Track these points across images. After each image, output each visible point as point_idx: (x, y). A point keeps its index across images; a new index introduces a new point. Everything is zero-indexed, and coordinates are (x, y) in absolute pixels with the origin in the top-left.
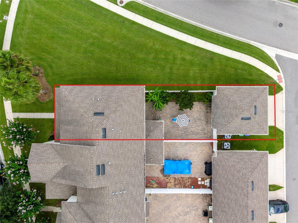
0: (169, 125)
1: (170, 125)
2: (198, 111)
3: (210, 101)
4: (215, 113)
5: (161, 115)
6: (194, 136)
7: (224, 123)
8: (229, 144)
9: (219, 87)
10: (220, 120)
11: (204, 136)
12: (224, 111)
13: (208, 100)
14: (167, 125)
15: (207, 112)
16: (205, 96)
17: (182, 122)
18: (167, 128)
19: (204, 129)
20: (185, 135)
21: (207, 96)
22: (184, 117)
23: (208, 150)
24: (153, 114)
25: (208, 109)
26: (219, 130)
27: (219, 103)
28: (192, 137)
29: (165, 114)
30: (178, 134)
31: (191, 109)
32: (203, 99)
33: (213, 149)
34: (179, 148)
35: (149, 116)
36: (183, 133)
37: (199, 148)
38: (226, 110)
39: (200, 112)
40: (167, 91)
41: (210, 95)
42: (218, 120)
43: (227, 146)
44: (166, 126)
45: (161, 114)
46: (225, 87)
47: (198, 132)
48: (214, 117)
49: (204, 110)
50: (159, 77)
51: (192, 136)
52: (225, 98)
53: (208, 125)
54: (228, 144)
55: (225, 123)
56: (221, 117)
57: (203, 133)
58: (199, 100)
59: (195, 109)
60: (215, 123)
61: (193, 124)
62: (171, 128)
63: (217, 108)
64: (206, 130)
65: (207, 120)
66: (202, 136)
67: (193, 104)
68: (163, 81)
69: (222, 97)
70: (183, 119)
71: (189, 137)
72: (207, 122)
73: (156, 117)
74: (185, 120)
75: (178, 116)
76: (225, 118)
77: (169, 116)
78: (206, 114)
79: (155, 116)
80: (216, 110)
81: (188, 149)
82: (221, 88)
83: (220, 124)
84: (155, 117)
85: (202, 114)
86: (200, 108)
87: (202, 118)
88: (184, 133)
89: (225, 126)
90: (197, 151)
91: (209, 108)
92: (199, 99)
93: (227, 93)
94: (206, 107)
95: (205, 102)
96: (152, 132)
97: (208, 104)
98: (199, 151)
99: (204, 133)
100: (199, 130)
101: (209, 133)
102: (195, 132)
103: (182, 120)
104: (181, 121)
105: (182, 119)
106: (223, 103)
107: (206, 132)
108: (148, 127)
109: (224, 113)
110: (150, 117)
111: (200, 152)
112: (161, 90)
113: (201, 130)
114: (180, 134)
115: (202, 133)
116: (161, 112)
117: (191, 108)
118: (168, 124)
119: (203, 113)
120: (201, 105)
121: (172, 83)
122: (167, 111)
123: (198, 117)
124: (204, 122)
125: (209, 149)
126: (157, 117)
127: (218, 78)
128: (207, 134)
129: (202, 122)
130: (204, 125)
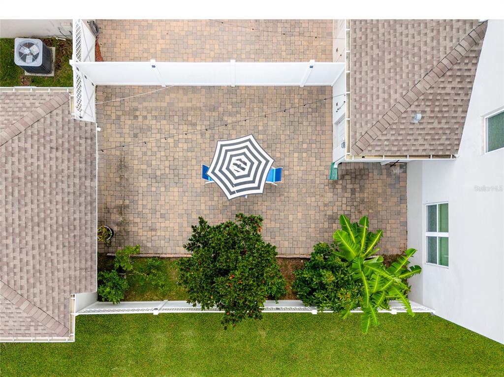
0: (294, 151)
1: (287, 151)
2: (163, 216)
3: (106, 262)
4: (82, 199)
5: (329, 197)
6: (181, 105)
7: (28, 146)
8: (18, 62)
9: (58, 335)
10: (53, 163)
11: (135, 104)
12: (28, 208)
13: (117, 265)
14: (301, 152)
15: (121, 209)
16: (132, 285)
17: (243, 158)
18: (301, 139)
19: (135, 136)
20: (221, 109)
21: (125, 285)
22: (235, 182)
23: (118, 41)
24: (362, 201)
25: (118, 224)
26: (59, 111)
27: (60, 251)
28: (191, 100)
29: (311, 200)
30: (252, 110)
31: (202, 221)
32: (141, 270)
33: (97, 45)
34: (248, 48)
35: (385, 192)
36: (230, 115)
37: (159, 47)
38: (16, 216)
39: (154, 211)
40: (314, 312)
41: (108, 289)
42: (64, 166)
43: (26, 51)
44: (305, 146)
45: (327, 200)
46: (30, 335)
47: (164, 122)
48: (88, 183)
49: (138, 220)
50: (336, 369)
51: (189, 105)
52: (24, 282)
53: (118, 153)
54: (23, 57)
55: (22, 144)
56: (47, 179)
57: (140, 119)
58: (157, 264)
59: (176, 228)
60: (82, 148)
61: (186, 160)
62: (283, 137)
63: (71, 227)
64: (126, 131)
65: (121, 177)
66: (145, 104)
67: (190, 247)
68: (318, 352)
69: (43, 287)
70: (242, 173)
71: (203, 100)
72: (122, 166)
73: (350, 186)
74: (232, 168)
75: (261, 191)
76: (22, 175)
77: (293, 194)
78: (127, 202)
79: (353, 191)
80: (77, 216)
81: (208, 46)
82: (51, 335)
83: (54, 144)
84: (357, 186)
85: (143, 203)
86: (156, 230)
87: (144, 185)
88: (225, 118)
89: (22, 129)
90: (168, 37)
91: (116, 228)
92: (158, 268)
93: (13, 309)
94: (127, 232)
95: (132, 258)
96: (419, 93)
97: (120, 249)
98: (159, 36)
99: (136, 117)
100: (160, 131)
101: (114, 117)
102: (176, 119)
103: (247, 168)
104: (249, 164)
105: (246, 172)
106: (36, 252)
107: (129, 122)
108: (436, 125)
109: (28, 200)
110: (380, 191)
111: (152, 33)
112: (345, 317)
113: (150, 128)
114: (243, 110)
115: (145, 118)
116: (329, 213)
117: (198, 225)
118: (296, 155)
119: (140, 209)
120: (149, 245)
121: (279, 343)
122: (300, 216)
123: (163, 189)
124: (135, 164)
125: (114, 44)
126: (344, 189)
127: (74, 364)
128: (125, 113)
129: (144, 167)
130: (137, 151)
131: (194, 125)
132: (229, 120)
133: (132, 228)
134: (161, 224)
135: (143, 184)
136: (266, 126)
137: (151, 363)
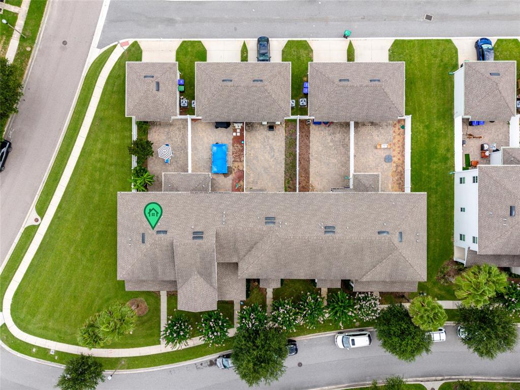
2: (158, 134)
3: (146, 122)
9: (127, 114)
10: (162, 113)
15: (160, 125)
20: (185, 149)
25: (156, 125)
39: (160, 133)
41: (139, 123)
49: (157, 128)
50: (120, 178)
75: (159, 157)
77: (164, 167)
85: (162, 130)
92: (145, 133)
97: (149, 125)
99: (183, 128)
102: (183, 138)
116: (156, 176)
119: (160, 129)
122: (158, 169)
124: (171, 128)
129: (171, 130)
130: (174, 129)
131: (181, 143)
132: (182, 152)
133: (155, 127)
134: (156, 134)
135: (166, 130)
136: (181, 161)
137: (122, 131)
